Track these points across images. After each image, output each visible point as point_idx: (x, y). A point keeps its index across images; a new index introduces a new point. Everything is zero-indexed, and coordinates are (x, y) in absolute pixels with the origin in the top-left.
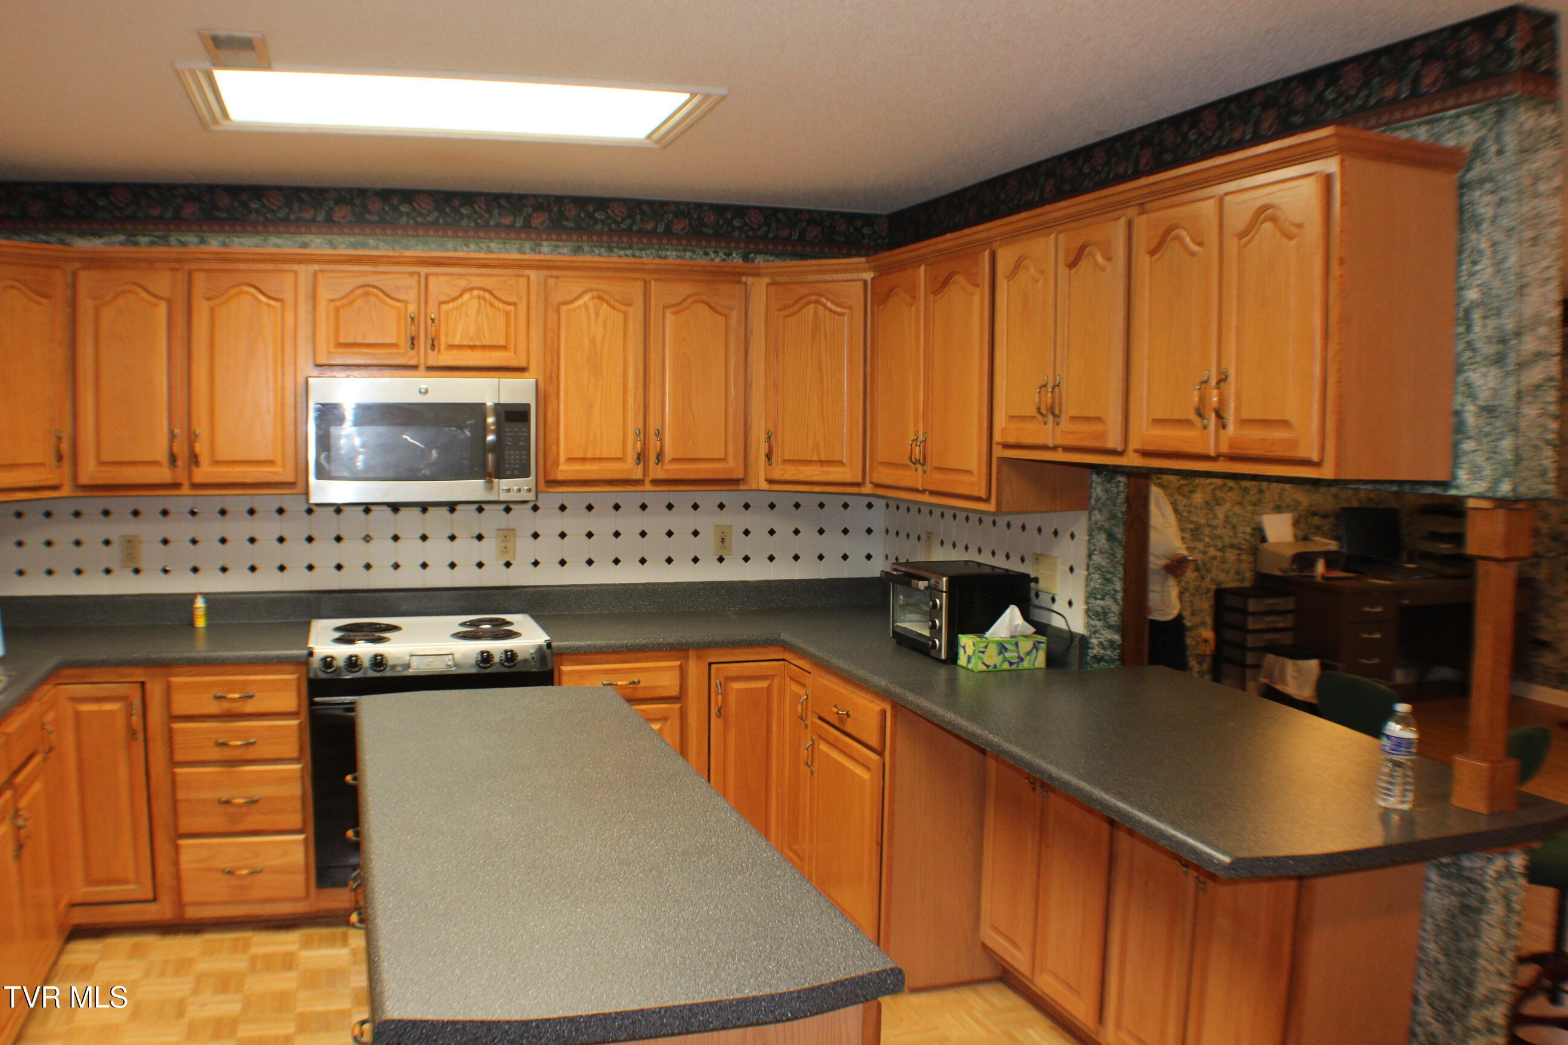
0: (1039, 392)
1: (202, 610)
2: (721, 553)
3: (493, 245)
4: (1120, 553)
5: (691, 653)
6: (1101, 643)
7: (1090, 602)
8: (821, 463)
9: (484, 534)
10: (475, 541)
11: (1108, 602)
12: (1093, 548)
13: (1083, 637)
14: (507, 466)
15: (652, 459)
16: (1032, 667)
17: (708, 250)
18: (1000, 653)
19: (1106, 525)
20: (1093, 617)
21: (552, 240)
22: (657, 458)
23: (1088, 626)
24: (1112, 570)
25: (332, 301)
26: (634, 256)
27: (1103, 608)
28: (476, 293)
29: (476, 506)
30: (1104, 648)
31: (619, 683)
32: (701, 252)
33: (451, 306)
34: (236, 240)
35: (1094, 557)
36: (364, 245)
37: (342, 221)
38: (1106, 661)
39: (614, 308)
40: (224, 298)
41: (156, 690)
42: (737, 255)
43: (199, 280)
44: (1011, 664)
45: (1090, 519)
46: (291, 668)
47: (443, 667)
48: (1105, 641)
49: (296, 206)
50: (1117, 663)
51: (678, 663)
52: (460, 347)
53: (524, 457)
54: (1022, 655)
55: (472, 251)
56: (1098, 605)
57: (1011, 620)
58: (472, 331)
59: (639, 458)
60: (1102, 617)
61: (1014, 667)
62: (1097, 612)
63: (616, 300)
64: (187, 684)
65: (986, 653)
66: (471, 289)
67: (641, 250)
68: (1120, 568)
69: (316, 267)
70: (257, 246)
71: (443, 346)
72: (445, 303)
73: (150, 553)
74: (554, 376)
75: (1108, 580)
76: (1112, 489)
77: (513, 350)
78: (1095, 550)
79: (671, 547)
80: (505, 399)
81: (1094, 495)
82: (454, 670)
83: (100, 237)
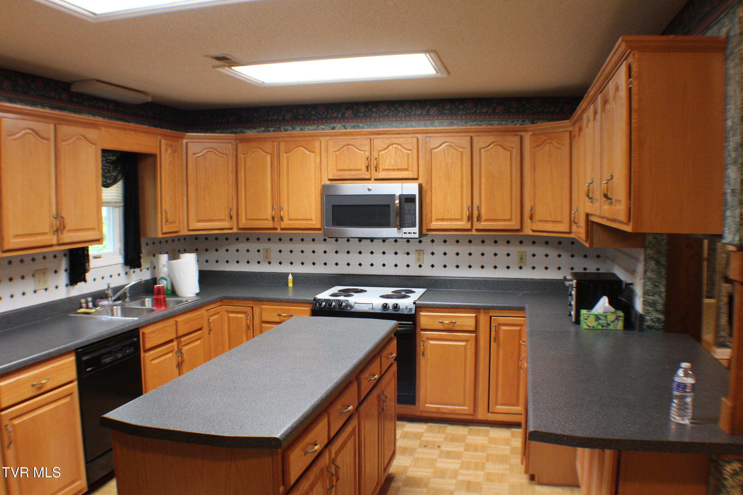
0: (588, 186)
1: (292, 280)
2: (521, 265)
3: (413, 123)
4: (663, 271)
5: (481, 311)
6: (652, 319)
7: (645, 297)
8: (554, 222)
9: (409, 252)
10: (406, 255)
11: (656, 298)
12: (647, 268)
13: (641, 315)
14: (406, 222)
15: (475, 219)
16: (615, 329)
17: (513, 120)
18: (596, 320)
19: (655, 256)
20: (648, 305)
21: (439, 119)
22: (478, 219)
23: (644, 309)
24: (659, 280)
25: (334, 152)
26: (477, 124)
27: (653, 300)
28: (394, 146)
29: (407, 239)
30: (654, 322)
31: (445, 322)
32: (510, 121)
33: (384, 152)
34: (307, 127)
35: (648, 273)
36: (358, 127)
37: (349, 117)
38: (655, 329)
39: (456, 150)
40: (292, 152)
41: (257, 310)
42: (528, 121)
43: (282, 145)
44: (603, 326)
45: (645, 253)
46: (308, 305)
47: (367, 309)
48: (655, 318)
49: (330, 112)
50: (662, 330)
51: (474, 315)
52: (388, 170)
53: (413, 218)
54: (609, 322)
55: (404, 127)
56: (650, 299)
57: (604, 303)
58: (393, 163)
59: (469, 219)
60: (653, 306)
61: (604, 328)
62: (649, 302)
63: (457, 146)
64: (267, 308)
65: (589, 320)
66: (392, 144)
67: (481, 121)
68: (664, 280)
69: (329, 138)
70: (315, 130)
71: (381, 170)
72: (381, 151)
73: (274, 255)
74: (429, 181)
75: (656, 286)
76: (659, 237)
77: (411, 171)
78: (648, 270)
79: (471, 260)
80: (405, 193)
81: (648, 240)
82: (371, 311)
83: (256, 129)
